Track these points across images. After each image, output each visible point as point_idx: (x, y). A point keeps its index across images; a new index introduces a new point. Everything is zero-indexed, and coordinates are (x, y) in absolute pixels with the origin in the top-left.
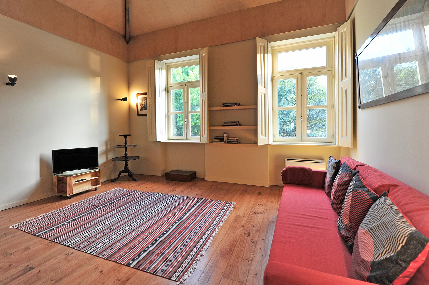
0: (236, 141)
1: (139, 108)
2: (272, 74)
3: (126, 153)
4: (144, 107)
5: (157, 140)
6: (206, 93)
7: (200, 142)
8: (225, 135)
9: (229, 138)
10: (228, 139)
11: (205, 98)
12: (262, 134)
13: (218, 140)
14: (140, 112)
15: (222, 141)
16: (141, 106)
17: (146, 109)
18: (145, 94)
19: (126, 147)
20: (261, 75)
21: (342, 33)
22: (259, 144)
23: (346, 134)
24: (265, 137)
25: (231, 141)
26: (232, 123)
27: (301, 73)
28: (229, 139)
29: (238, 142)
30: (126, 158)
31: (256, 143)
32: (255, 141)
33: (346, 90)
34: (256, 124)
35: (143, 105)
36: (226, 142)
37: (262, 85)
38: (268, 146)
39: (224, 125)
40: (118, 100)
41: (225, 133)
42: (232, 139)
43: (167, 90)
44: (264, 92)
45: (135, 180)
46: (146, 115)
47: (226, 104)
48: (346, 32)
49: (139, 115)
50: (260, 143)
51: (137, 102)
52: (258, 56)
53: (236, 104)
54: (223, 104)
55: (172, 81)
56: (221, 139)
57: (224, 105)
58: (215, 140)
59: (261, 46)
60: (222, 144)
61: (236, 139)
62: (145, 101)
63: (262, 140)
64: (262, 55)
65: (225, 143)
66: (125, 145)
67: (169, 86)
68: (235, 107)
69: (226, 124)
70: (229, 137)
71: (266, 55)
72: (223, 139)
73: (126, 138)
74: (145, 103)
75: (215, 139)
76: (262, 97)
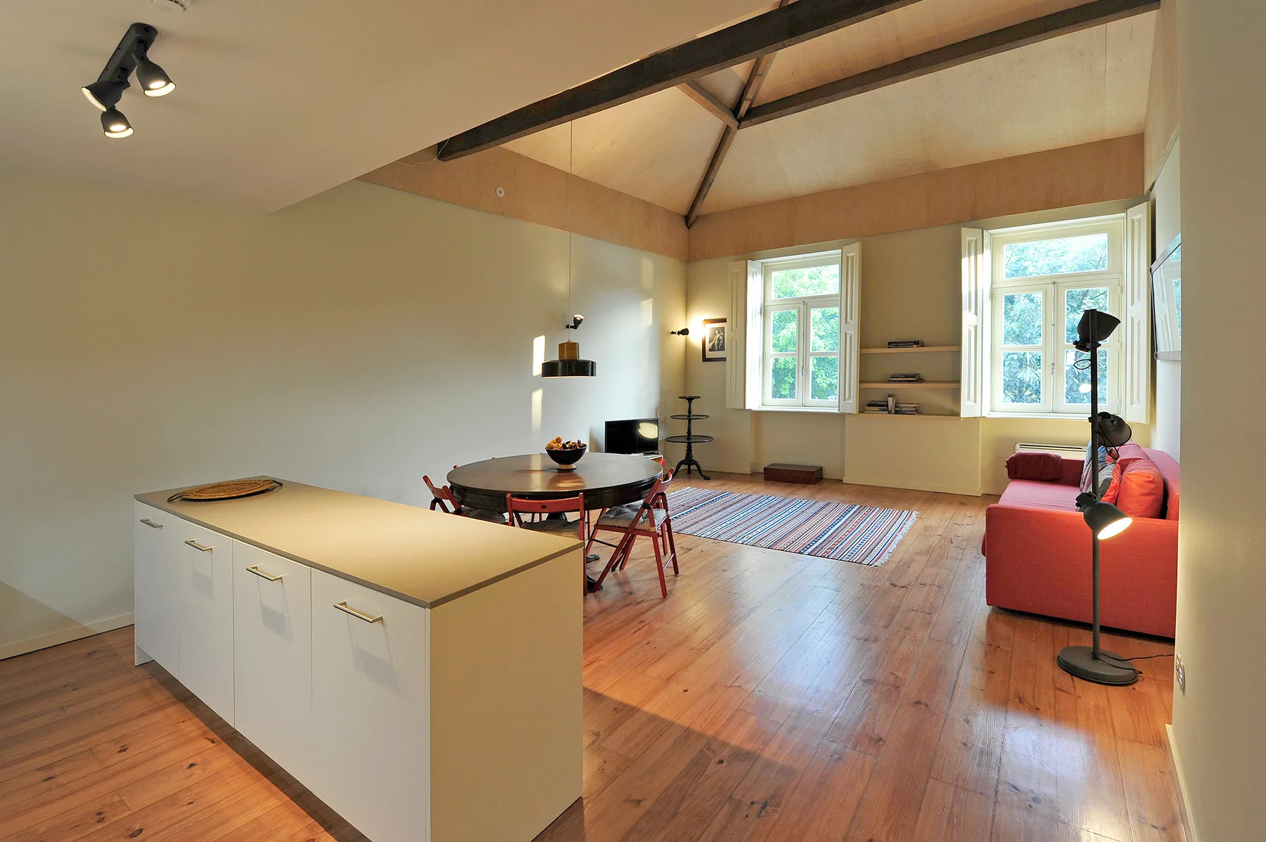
0: (914, 409)
1: (708, 346)
2: (992, 283)
3: (689, 429)
4: (718, 344)
5: (747, 408)
6: (854, 322)
7: (837, 411)
8: (890, 400)
9: (900, 405)
10: (896, 407)
11: (854, 332)
12: (969, 397)
13: (877, 408)
14: (709, 355)
15: (884, 410)
16: (712, 344)
17: (722, 349)
18: (724, 320)
19: (689, 418)
20: (970, 293)
21: (1133, 220)
22: (963, 415)
23: (1138, 399)
24: (974, 403)
25: (904, 409)
26: (907, 376)
27: (1054, 283)
28: (898, 407)
29: (917, 411)
30: (689, 438)
31: (957, 414)
32: (953, 411)
33: (1139, 323)
34: (957, 381)
35: (717, 342)
36: (893, 412)
37: (970, 310)
38: (981, 420)
39: (890, 381)
40: (673, 333)
41: (889, 396)
42: (904, 407)
43: (764, 312)
44: (975, 324)
45: (706, 478)
46: (724, 359)
47: (895, 343)
48: (1139, 220)
49: (705, 359)
50: (964, 413)
51: (703, 336)
52: (965, 261)
53: (917, 343)
54: (890, 343)
55: (773, 296)
56: (883, 406)
57: (892, 344)
58: (868, 408)
59: (970, 242)
60: (885, 415)
61: (913, 405)
62: (722, 334)
63: (968, 408)
64: (973, 257)
65: (890, 412)
66: (689, 416)
67: (766, 304)
68: (915, 349)
69: (894, 379)
70: (898, 403)
71: (979, 256)
72: (887, 406)
73: (690, 403)
74: (721, 338)
75: (868, 405)
76: (970, 331)
